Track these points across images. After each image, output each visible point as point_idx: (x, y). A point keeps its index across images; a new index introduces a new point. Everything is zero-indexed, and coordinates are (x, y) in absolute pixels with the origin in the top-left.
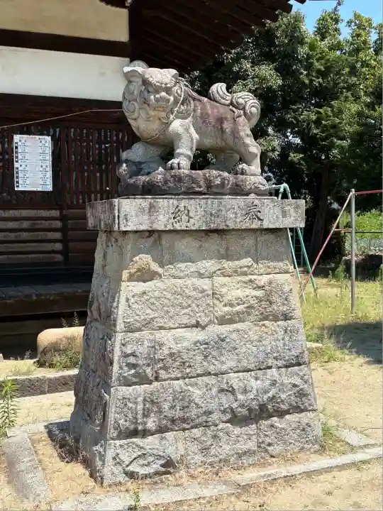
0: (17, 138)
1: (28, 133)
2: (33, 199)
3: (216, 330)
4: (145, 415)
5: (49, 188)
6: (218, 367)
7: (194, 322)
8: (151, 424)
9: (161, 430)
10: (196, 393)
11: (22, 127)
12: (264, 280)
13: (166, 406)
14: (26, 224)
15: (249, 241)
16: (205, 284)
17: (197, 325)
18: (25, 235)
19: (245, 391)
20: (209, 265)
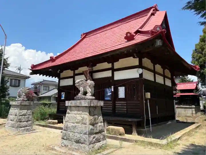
0: (119, 88)
1: (121, 87)
2: (121, 99)
3: (76, 124)
4: (65, 136)
5: (124, 97)
6: (74, 131)
7: (73, 122)
8: (65, 138)
9: (66, 140)
10: (71, 135)
11: (121, 85)
12: (83, 116)
13: (67, 136)
14: (120, 105)
15: (82, 108)
16: (75, 116)
17: (73, 123)
18: (120, 107)
19: (76, 137)
20: (76, 112)
